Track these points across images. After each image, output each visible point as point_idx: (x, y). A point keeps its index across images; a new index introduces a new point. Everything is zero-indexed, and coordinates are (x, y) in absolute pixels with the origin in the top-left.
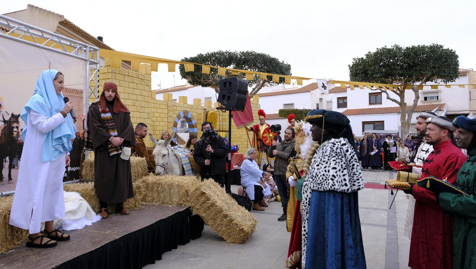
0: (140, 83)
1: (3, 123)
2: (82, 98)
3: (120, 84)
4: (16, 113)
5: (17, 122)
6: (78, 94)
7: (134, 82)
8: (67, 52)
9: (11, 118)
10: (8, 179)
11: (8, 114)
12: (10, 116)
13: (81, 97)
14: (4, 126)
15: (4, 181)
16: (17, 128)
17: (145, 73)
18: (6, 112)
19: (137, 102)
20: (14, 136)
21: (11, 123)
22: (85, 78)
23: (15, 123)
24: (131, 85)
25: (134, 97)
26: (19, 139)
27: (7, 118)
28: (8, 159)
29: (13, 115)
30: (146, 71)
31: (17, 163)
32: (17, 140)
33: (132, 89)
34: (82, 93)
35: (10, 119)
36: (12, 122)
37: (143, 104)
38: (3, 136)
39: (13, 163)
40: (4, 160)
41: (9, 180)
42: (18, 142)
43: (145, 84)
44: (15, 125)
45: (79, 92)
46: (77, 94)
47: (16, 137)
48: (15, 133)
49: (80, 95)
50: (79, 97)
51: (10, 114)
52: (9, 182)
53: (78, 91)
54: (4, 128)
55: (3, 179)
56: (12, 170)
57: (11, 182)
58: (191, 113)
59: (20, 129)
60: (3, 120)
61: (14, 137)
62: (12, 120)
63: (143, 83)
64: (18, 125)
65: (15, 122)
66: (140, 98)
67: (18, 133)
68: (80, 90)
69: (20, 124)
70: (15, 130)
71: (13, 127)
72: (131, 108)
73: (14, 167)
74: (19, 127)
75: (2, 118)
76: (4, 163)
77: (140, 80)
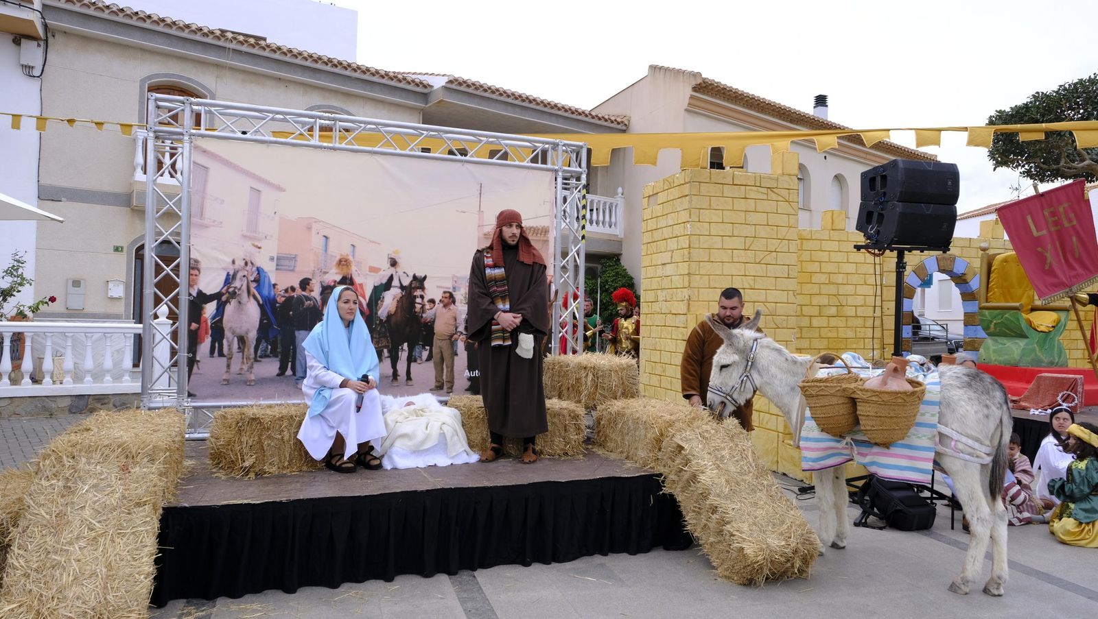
0: (765, 197)
1: (400, 291)
2: (547, 241)
3: (712, 204)
4: (420, 274)
5: (423, 288)
6: (539, 235)
7: (747, 197)
8: (515, 161)
9: (412, 281)
10: (406, 378)
11: (408, 276)
12: (411, 279)
13: (543, 240)
14: (400, 295)
15: (399, 381)
16: (422, 297)
17: (781, 172)
18: (404, 273)
19: (755, 242)
20: (416, 310)
21: (413, 290)
22: (553, 204)
23: (418, 290)
24: (741, 205)
25: (749, 231)
26: (424, 315)
27: (406, 282)
28: (405, 346)
29: (415, 277)
30: (783, 168)
31: (421, 354)
32: (422, 317)
33: (743, 214)
34: (546, 232)
35: (411, 283)
36: (413, 288)
37: (773, 245)
38: (399, 310)
39: (414, 354)
40: (400, 347)
41: (407, 380)
42: (423, 320)
43: (780, 198)
44: (418, 293)
45: (540, 232)
46: (535, 235)
47: (420, 312)
48: (418, 307)
49: (542, 238)
50: (540, 240)
51: (411, 275)
52: (407, 383)
53: (539, 229)
54: (401, 298)
55: (398, 377)
56: (413, 365)
57: (410, 383)
58: (968, 260)
59: (426, 299)
60: (399, 285)
61: (416, 312)
62: (413, 286)
63: (774, 196)
64: (422, 293)
65: (418, 288)
66: (763, 232)
67: (423, 306)
68: (542, 228)
69: (426, 291)
70: (419, 300)
71: (415, 297)
72: (738, 256)
73: (415, 361)
74: (425, 296)
75: (399, 282)
76: (400, 353)
77: (765, 190)
